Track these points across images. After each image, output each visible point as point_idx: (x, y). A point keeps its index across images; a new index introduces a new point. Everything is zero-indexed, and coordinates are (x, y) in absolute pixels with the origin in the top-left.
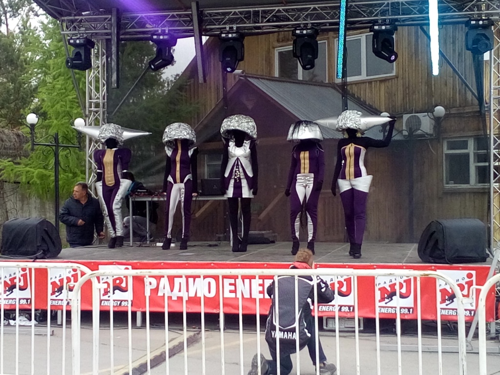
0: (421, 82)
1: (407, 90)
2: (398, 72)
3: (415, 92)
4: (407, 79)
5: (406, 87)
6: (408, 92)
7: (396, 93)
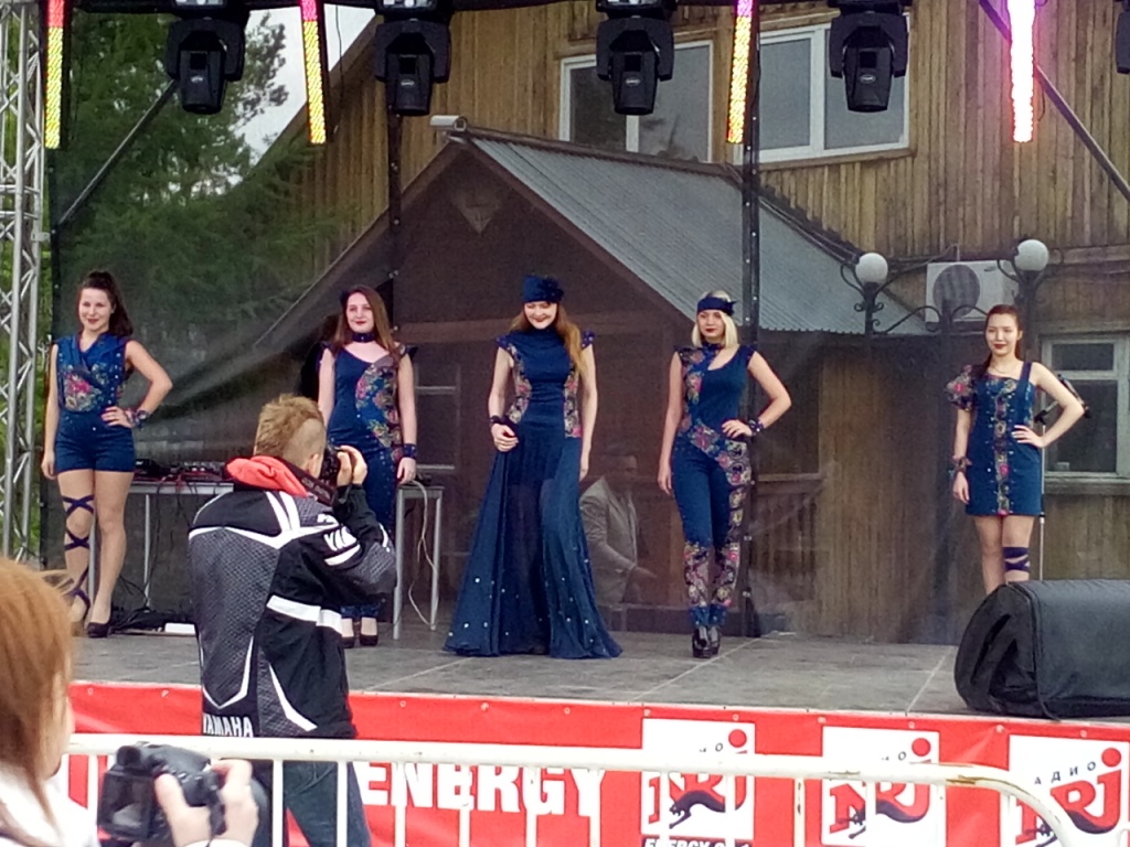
0: (983, 171)
1: (941, 192)
2: (915, 138)
3: (964, 199)
4: (942, 162)
5: (938, 186)
6: (942, 198)
7: (908, 200)
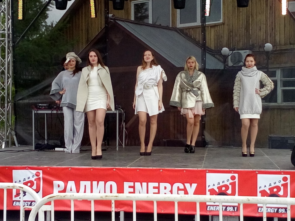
0: (242, 28)
2: (224, 20)
3: (237, 35)
4: (231, 26)
5: (230, 32)
6: (231, 35)
7: (223, 36)
